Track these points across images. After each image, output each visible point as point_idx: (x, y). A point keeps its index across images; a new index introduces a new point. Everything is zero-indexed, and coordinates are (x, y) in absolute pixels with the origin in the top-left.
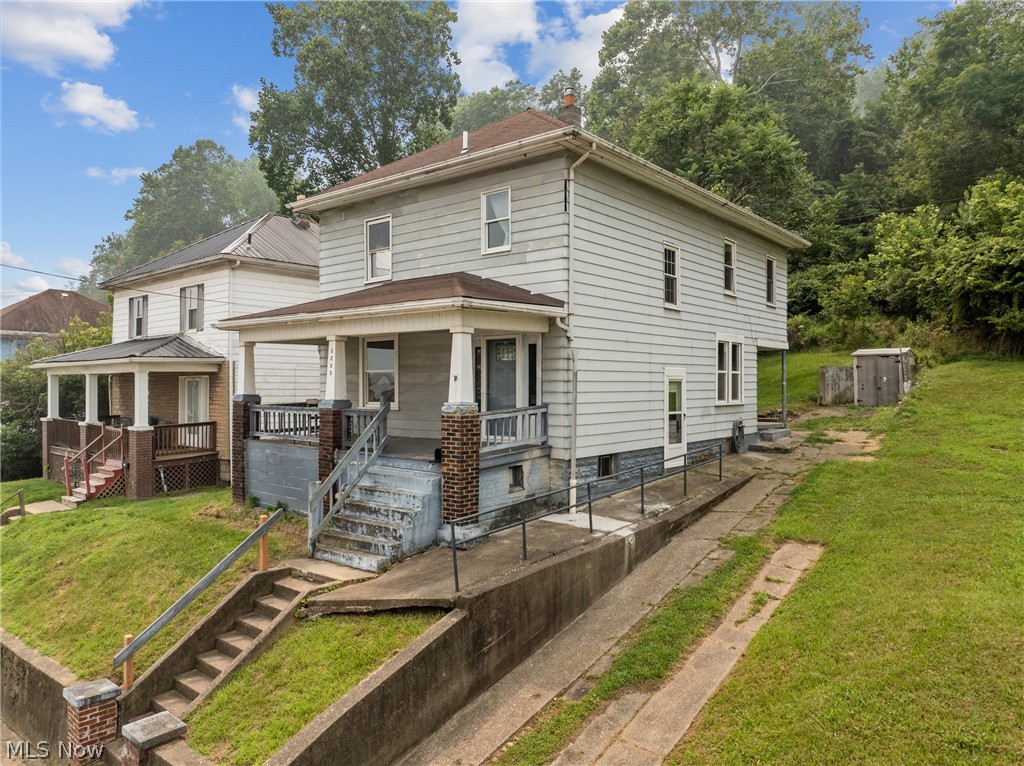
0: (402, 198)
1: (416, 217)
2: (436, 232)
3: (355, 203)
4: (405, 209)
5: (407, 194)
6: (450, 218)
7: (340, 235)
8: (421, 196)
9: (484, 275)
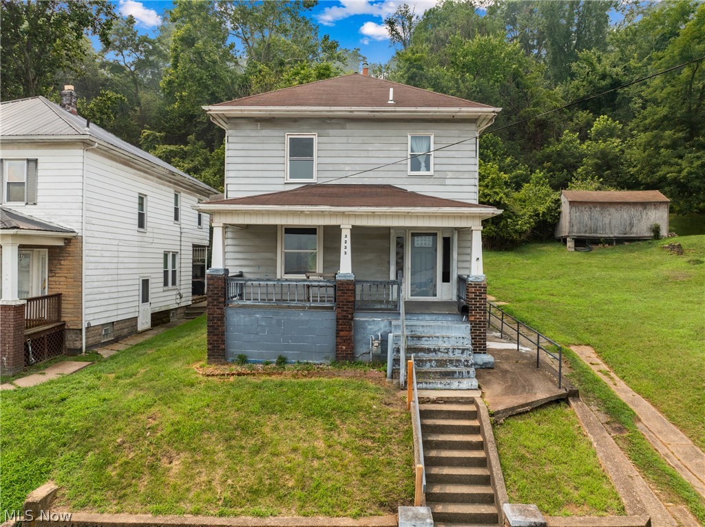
0: (328, 124)
1: (344, 140)
2: (364, 154)
3: (274, 118)
4: (331, 132)
5: (334, 121)
6: (378, 146)
7: (253, 140)
8: (348, 125)
9: (410, 189)
